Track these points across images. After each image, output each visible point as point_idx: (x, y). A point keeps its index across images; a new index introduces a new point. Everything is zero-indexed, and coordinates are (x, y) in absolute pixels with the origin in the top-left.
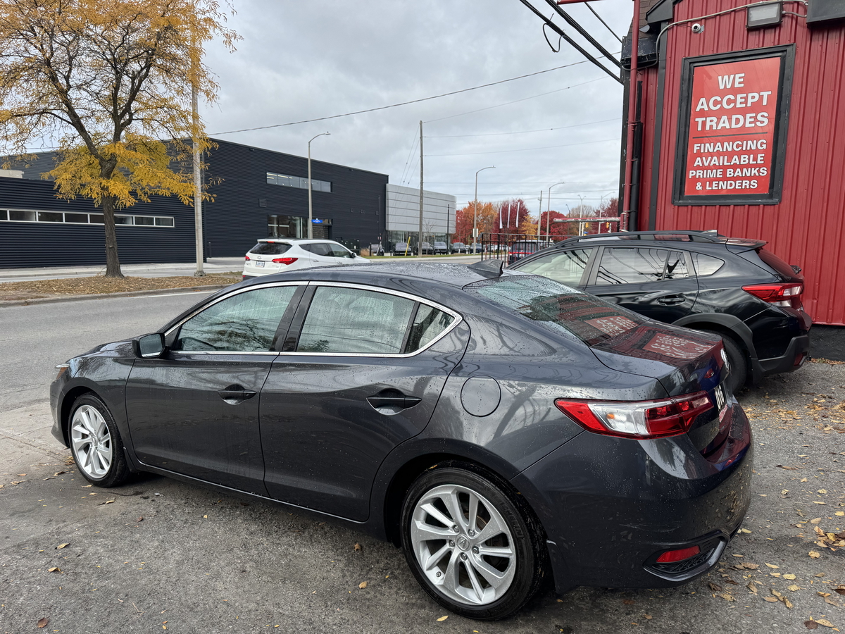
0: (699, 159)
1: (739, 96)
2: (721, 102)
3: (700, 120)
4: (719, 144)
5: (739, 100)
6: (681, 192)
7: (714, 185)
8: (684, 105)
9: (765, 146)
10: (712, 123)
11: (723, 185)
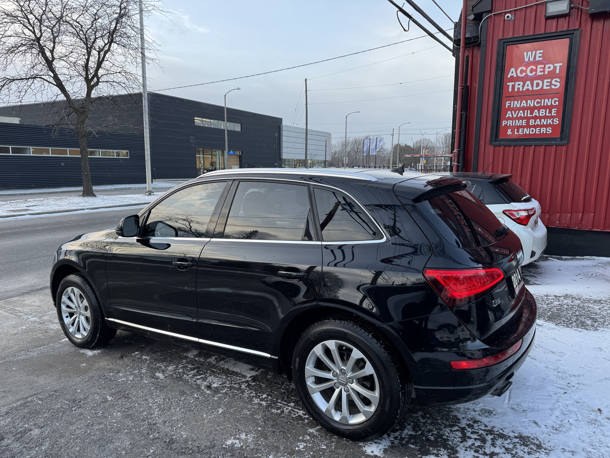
1: (539, 66)
2: (526, 71)
3: (510, 84)
4: (524, 101)
5: (539, 70)
6: (497, 136)
7: (520, 131)
8: (499, 73)
9: (557, 103)
10: (519, 86)
11: (527, 131)
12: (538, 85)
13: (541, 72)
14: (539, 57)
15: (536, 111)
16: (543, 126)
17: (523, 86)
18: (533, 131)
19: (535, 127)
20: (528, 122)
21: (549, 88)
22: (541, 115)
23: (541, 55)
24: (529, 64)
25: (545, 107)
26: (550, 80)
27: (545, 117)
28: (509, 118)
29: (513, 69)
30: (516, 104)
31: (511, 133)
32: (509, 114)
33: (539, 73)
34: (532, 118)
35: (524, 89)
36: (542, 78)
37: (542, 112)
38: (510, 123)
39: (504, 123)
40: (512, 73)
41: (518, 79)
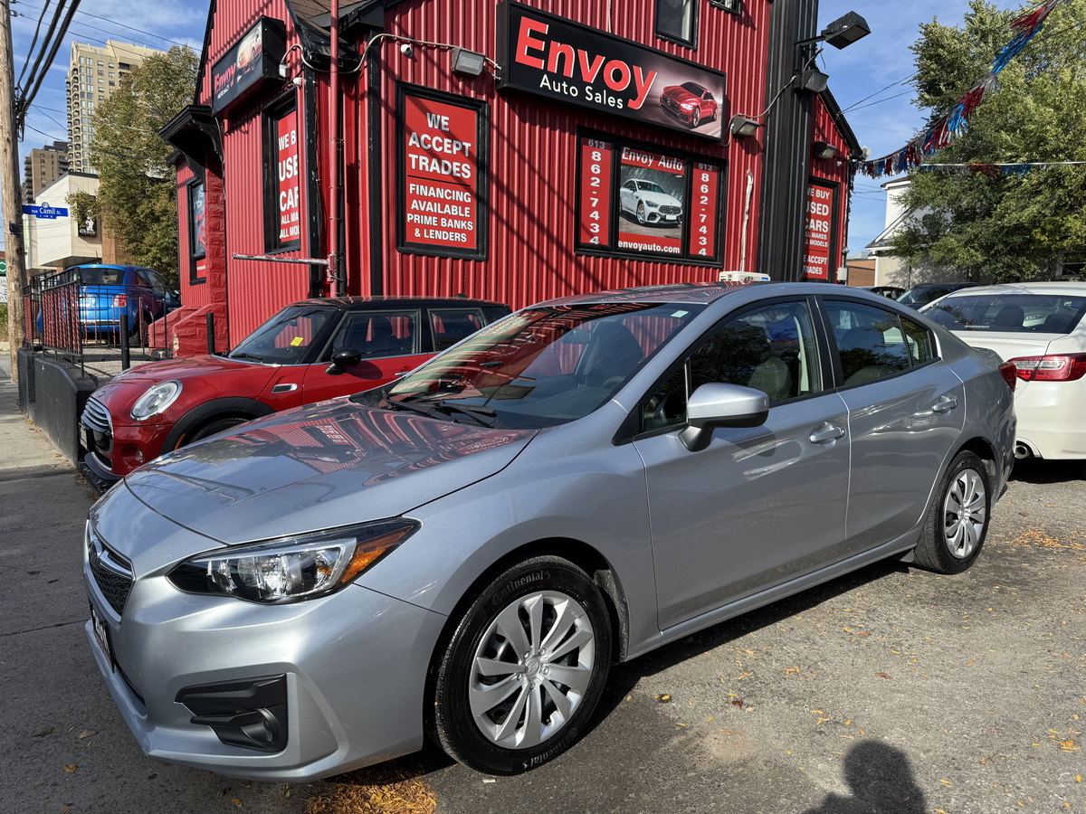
0: (415, 201)
1: (446, 140)
2: (431, 142)
3: (413, 157)
4: (432, 188)
5: (446, 146)
6: (404, 238)
7: (431, 234)
9: (469, 200)
10: (424, 163)
11: (439, 235)
12: (446, 169)
13: (448, 148)
14: (445, 126)
15: (447, 206)
16: (457, 230)
18: (445, 236)
19: (449, 229)
20: (439, 222)
21: (459, 175)
22: (453, 214)
23: (447, 124)
24: (433, 132)
25: (458, 203)
26: (459, 164)
27: (458, 218)
28: (415, 211)
29: (414, 134)
30: (423, 190)
31: (419, 235)
32: (414, 205)
33: (446, 151)
34: (443, 216)
35: (431, 170)
36: (452, 158)
37: (455, 210)
38: (417, 218)
39: (410, 217)
40: (414, 140)
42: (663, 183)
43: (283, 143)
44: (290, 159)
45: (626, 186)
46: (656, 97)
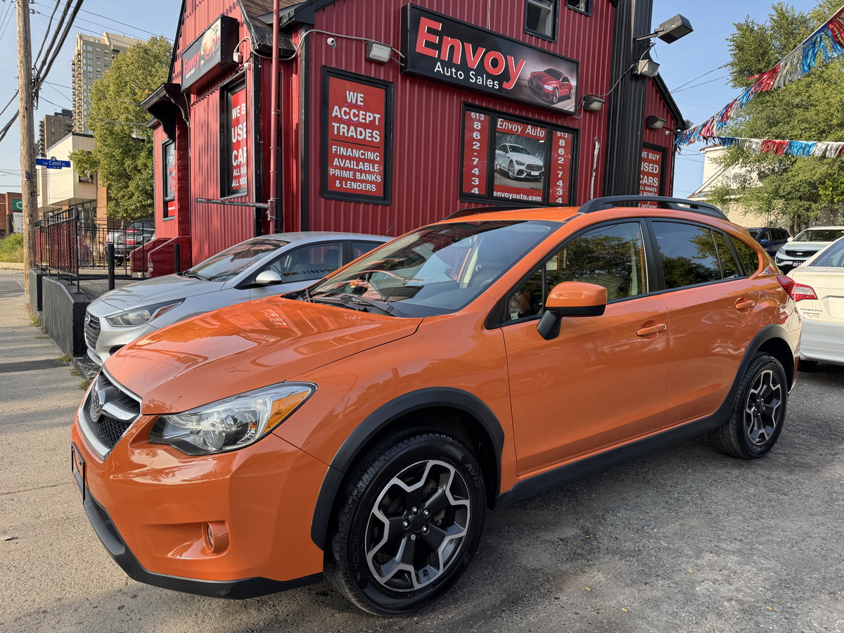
0: (336, 159)
1: (361, 112)
2: (349, 114)
3: (336, 125)
4: (349, 149)
5: (361, 116)
6: (326, 186)
7: (348, 184)
9: (378, 159)
10: (344, 130)
11: (354, 186)
12: (361, 134)
13: (363, 119)
14: (361, 101)
15: (361, 163)
16: (367, 182)
17: (348, 131)
18: (359, 187)
19: (362, 181)
20: (355, 175)
21: (371, 139)
22: (366, 169)
23: (362, 99)
24: (351, 106)
25: (369, 161)
26: (371, 131)
27: (369, 172)
28: (336, 167)
29: (336, 107)
30: (342, 151)
31: (339, 185)
32: (336, 162)
33: (361, 120)
34: (358, 171)
35: (349, 136)
36: (365, 126)
37: (367, 167)
38: (337, 172)
39: (332, 171)
40: (336, 112)
41: (340, 121)
42: (529, 145)
43: (235, 113)
44: (240, 126)
45: (499, 149)
46: (525, 80)
